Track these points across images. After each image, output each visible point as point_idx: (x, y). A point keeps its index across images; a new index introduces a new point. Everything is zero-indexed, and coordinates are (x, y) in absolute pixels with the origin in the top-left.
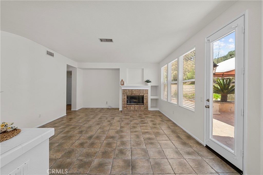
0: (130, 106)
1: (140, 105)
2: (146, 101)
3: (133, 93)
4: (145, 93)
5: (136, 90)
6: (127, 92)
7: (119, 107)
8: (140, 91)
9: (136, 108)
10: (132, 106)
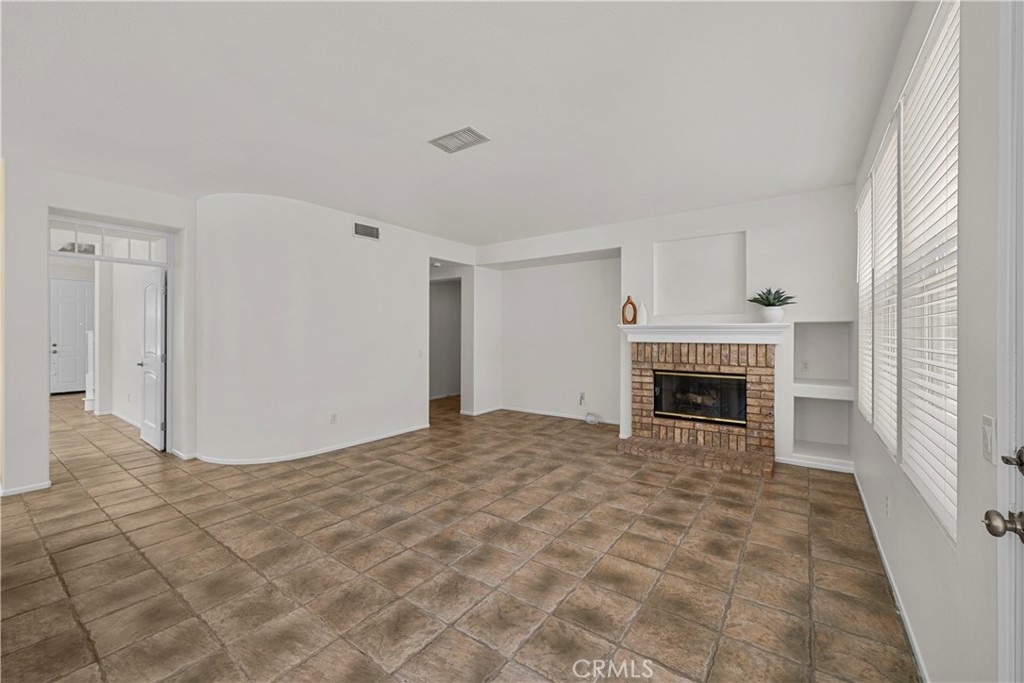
0: (670, 422)
1: (724, 428)
2: (762, 407)
3: (684, 359)
4: (752, 361)
5: (700, 349)
6: (655, 354)
7: (619, 419)
8: (725, 352)
9: (701, 439)
10: (678, 423)
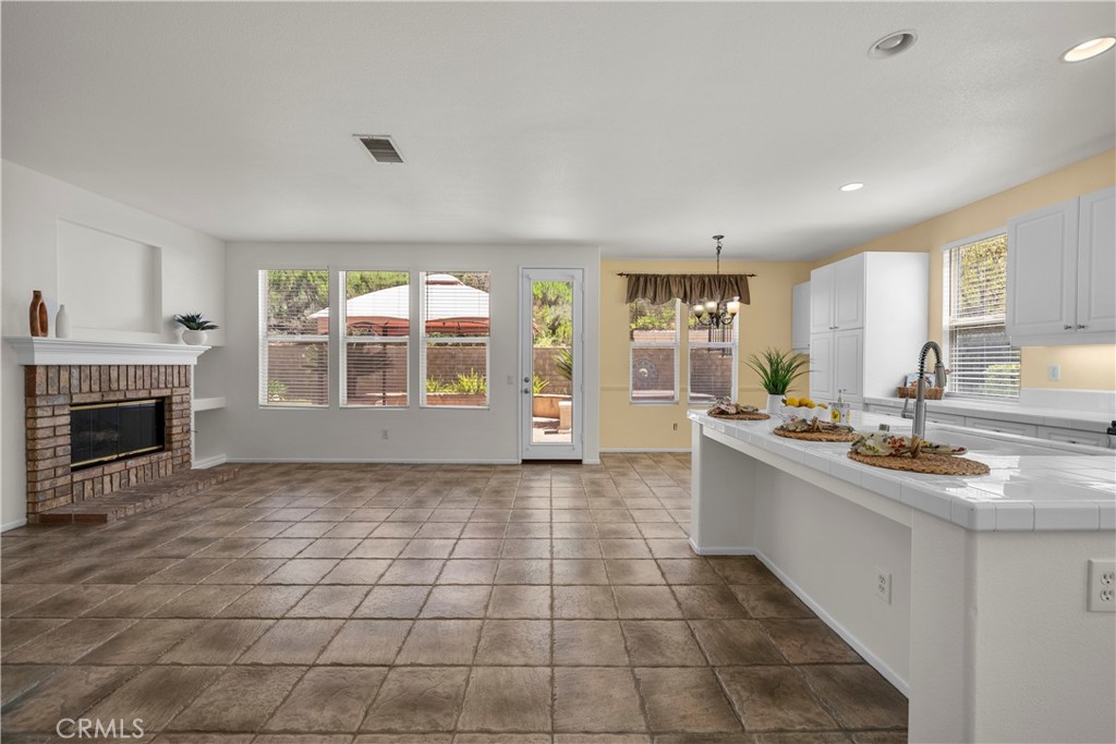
2: (183, 425)
3: (114, 386)
